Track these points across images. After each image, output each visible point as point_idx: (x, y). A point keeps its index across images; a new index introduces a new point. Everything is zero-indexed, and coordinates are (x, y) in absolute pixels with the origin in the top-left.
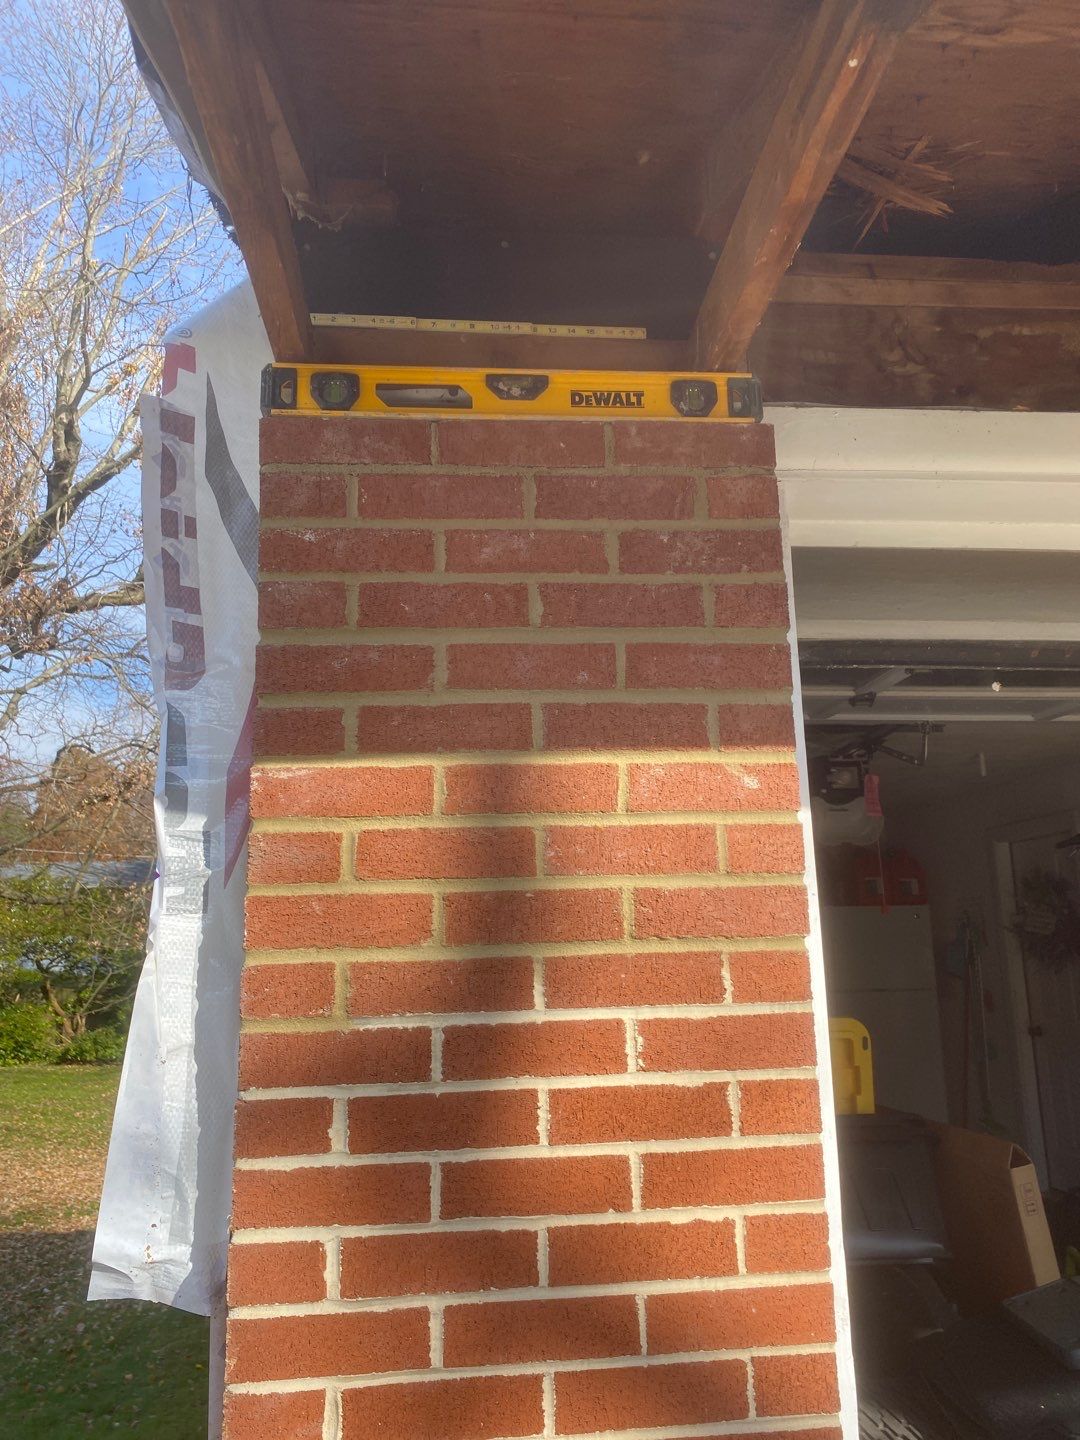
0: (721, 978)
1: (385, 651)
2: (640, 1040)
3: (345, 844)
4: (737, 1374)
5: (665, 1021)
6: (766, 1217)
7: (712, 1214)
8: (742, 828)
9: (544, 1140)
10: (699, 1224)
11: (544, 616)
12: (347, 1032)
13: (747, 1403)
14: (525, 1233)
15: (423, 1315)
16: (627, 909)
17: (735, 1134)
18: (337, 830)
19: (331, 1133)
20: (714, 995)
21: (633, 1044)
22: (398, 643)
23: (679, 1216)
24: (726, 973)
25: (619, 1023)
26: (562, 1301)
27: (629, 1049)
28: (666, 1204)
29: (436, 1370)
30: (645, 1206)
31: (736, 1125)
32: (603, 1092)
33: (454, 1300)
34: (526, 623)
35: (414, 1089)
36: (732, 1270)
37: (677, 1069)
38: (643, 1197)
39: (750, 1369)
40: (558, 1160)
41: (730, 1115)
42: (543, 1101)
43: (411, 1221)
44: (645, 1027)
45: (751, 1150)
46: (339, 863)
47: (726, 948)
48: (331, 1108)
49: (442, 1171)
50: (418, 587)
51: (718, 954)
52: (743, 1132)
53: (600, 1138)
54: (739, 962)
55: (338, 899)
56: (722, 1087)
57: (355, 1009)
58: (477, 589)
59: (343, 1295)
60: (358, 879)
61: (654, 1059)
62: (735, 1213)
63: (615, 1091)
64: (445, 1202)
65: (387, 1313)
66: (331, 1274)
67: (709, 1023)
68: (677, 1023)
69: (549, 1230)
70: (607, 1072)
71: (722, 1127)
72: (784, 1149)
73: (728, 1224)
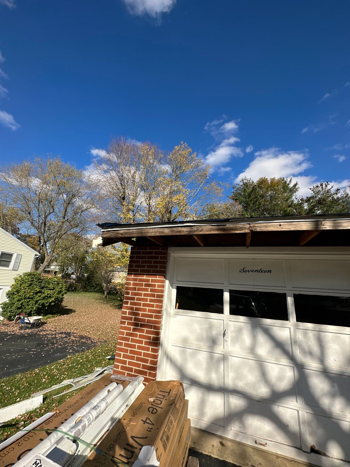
2: (149, 300)
12: (130, 297)
14: (140, 313)
15: (132, 317)
16: (149, 290)
29: (133, 321)
32: (146, 303)
33: (135, 317)
34: (145, 268)
35: (134, 301)
36: (153, 318)
37: (151, 302)
38: (148, 312)
40: (142, 308)
42: (142, 303)
43: (133, 311)
48: (129, 302)
49: (135, 307)
50: (139, 265)
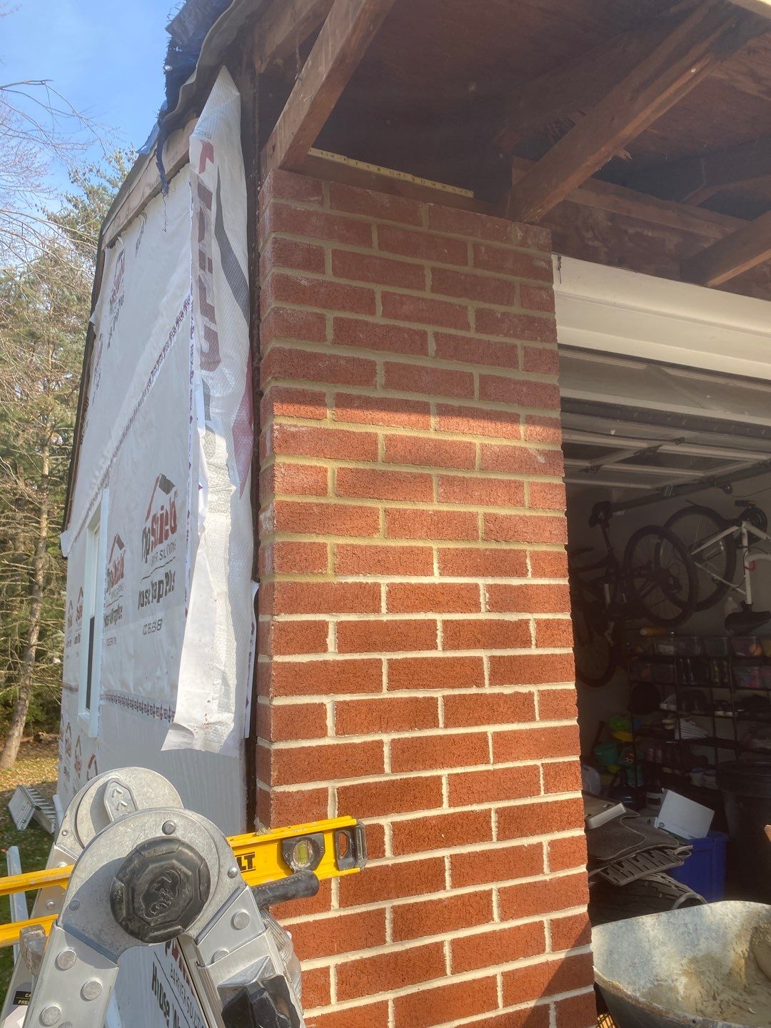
0: (526, 564)
1: (348, 360)
2: (487, 595)
3: (329, 474)
4: (536, 772)
5: (499, 585)
6: (548, 690)
7: (524, 689)
8: (537, 484)
9: (440, 648)
10: (517, 694)
11: (437, 351)
12: (335, 583)
13: (540, 787)
14: (432, 698)
15: (380, 744)
16: (480, 523)
17: (533, 647)
18: (325, 466)
19: (328, 640)
20: (523, 574)
21: (483, 598)
22: (356, 356)
23: (508, 690)
24: (528, 561)
25: (477, 586)
26: (451, 735)
27: (482, 600)
28: (501, 683)
29: (387, 775)
30: (491, 684)
31: (534, 642)
32: (469, 622)
33: (396, 736)
34: (426, 354)
35: (372, 617)
36: (533, 719)
37: (505, 611)
38: (490, 680)
39: (541, 769)
40: (448, 658)
41: (530, 637)
42: (439, 625)
43: (373, 692)
44: (490, 588)
45: (541, 655)
46: (327, 485)
47: (529, 548)
48: (328, 626)
49: (388, 663)
50: (366, 323)
51: (524, 551)
52: (537, 646)
53: (468, 647)
54: (535, 556)
55: (328, 506)
56: (527, 622)
57: (339, 570)
58: (400, 329)
59: (337, 733)
60: (337, 495)
61: (495, 606)
62: (533, 688)
63: (475, 622)
64: (390, 680)
65: (361, 744)
66: (330, 722)
67: (520, 587)
68: (505, 587)
69: (443, 697)
70: (471, 611)
71: (526, 643)
72: (556, 655)
73: (531, 694)
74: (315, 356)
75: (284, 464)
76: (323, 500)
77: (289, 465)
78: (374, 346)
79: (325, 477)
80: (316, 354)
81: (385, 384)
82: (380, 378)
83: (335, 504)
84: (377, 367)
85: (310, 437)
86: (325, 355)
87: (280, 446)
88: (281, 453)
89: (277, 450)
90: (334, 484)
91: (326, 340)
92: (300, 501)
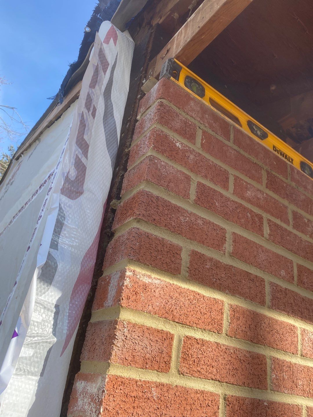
1: (205, 222)
3: (175, 343)
11: (270, 235)
18: (172, 332)
22: (212, 221)
34: (263, 235)
46: (171, 357)
50: (222, 196)
55: (169, 387)
58: (245, 208)
60: (181, 373)
74: (178, 210)
75: (129, 323)
76: (164, 379)
77: (134, 325)
78: (226, 216)
79: (170, 345)
80: (179, 207)
81: (233, 253)
82: (228, 246)
83: (176, 386)
84: (227, 235)
85: (162, 292)
86: (187, 211)
87: (128, 298)
88: (128, 308)
89: (124, 303)
90: (178, 357)
91: (189, 198)
92: (138, 378)
